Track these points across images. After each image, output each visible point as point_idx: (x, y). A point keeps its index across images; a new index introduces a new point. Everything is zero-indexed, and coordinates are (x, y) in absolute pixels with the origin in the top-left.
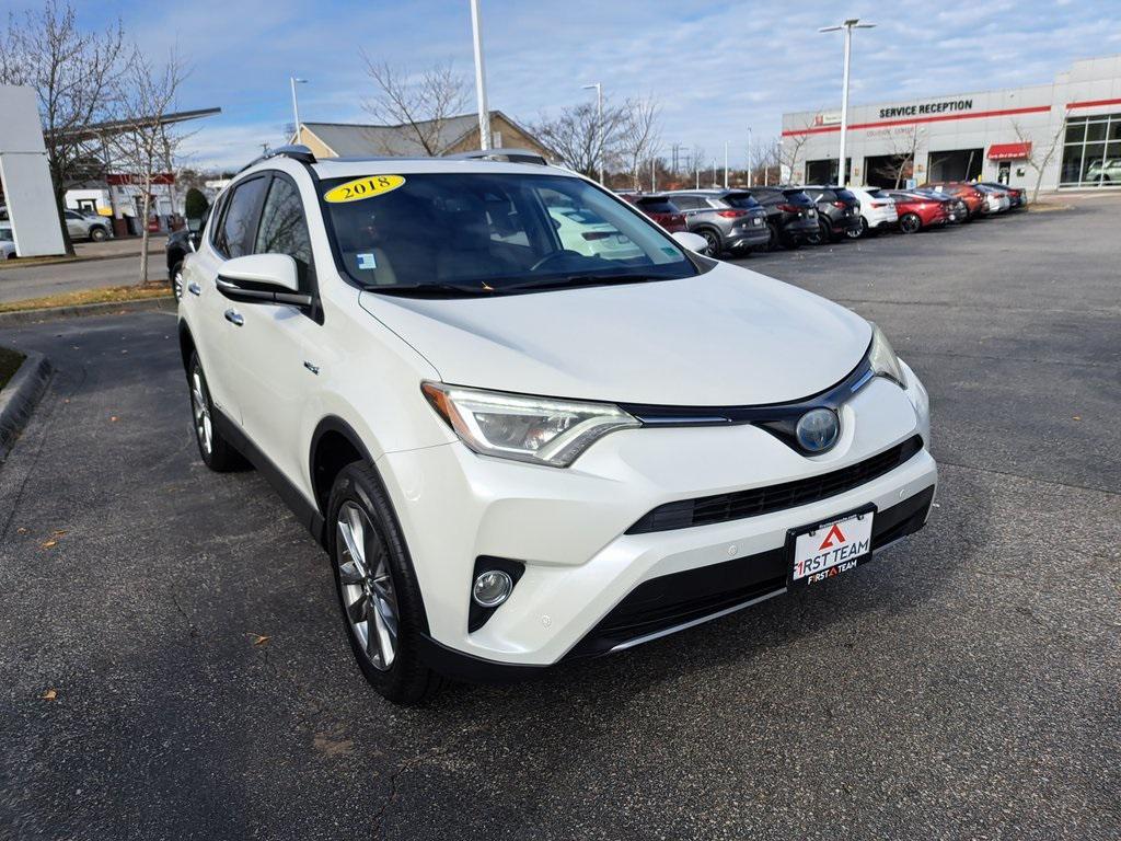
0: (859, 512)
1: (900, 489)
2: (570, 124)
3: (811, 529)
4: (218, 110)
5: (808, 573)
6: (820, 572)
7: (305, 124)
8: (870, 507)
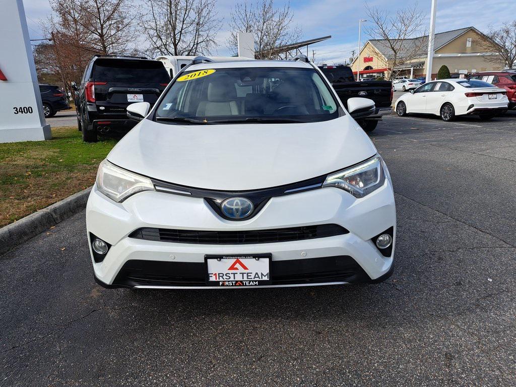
0: (258, 256)
1: (302, 251)
2: (507, 32)
3: (219, 257)
4: (330, 37)
5: (221, 279)
6: (229, 281)
7: (370, 40)
8: (268, 256)
